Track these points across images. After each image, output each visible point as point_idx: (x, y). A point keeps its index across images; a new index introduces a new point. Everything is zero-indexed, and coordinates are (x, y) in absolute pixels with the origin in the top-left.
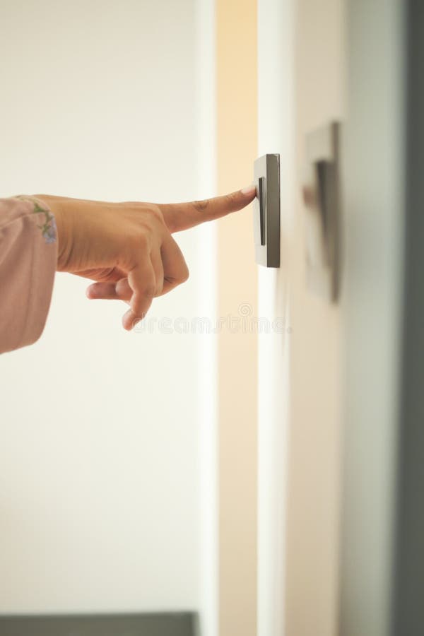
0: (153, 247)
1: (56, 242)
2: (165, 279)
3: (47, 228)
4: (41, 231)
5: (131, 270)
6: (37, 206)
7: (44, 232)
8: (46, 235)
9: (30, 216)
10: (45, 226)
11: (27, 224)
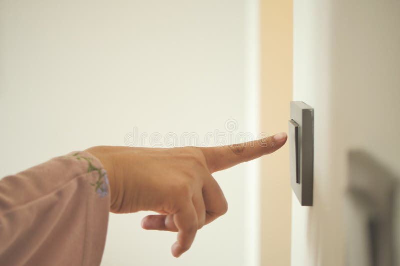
0: (195, 191)
1: (109, 195)
2: (207, 212)
3: (99, 184)
4: (94, 188)
5: (176, 213)
6: (90, 165)
7: (97, 188)
8: (99, 189)
9: (84, 176)
10: (98, 183)
11: (81, 183)
